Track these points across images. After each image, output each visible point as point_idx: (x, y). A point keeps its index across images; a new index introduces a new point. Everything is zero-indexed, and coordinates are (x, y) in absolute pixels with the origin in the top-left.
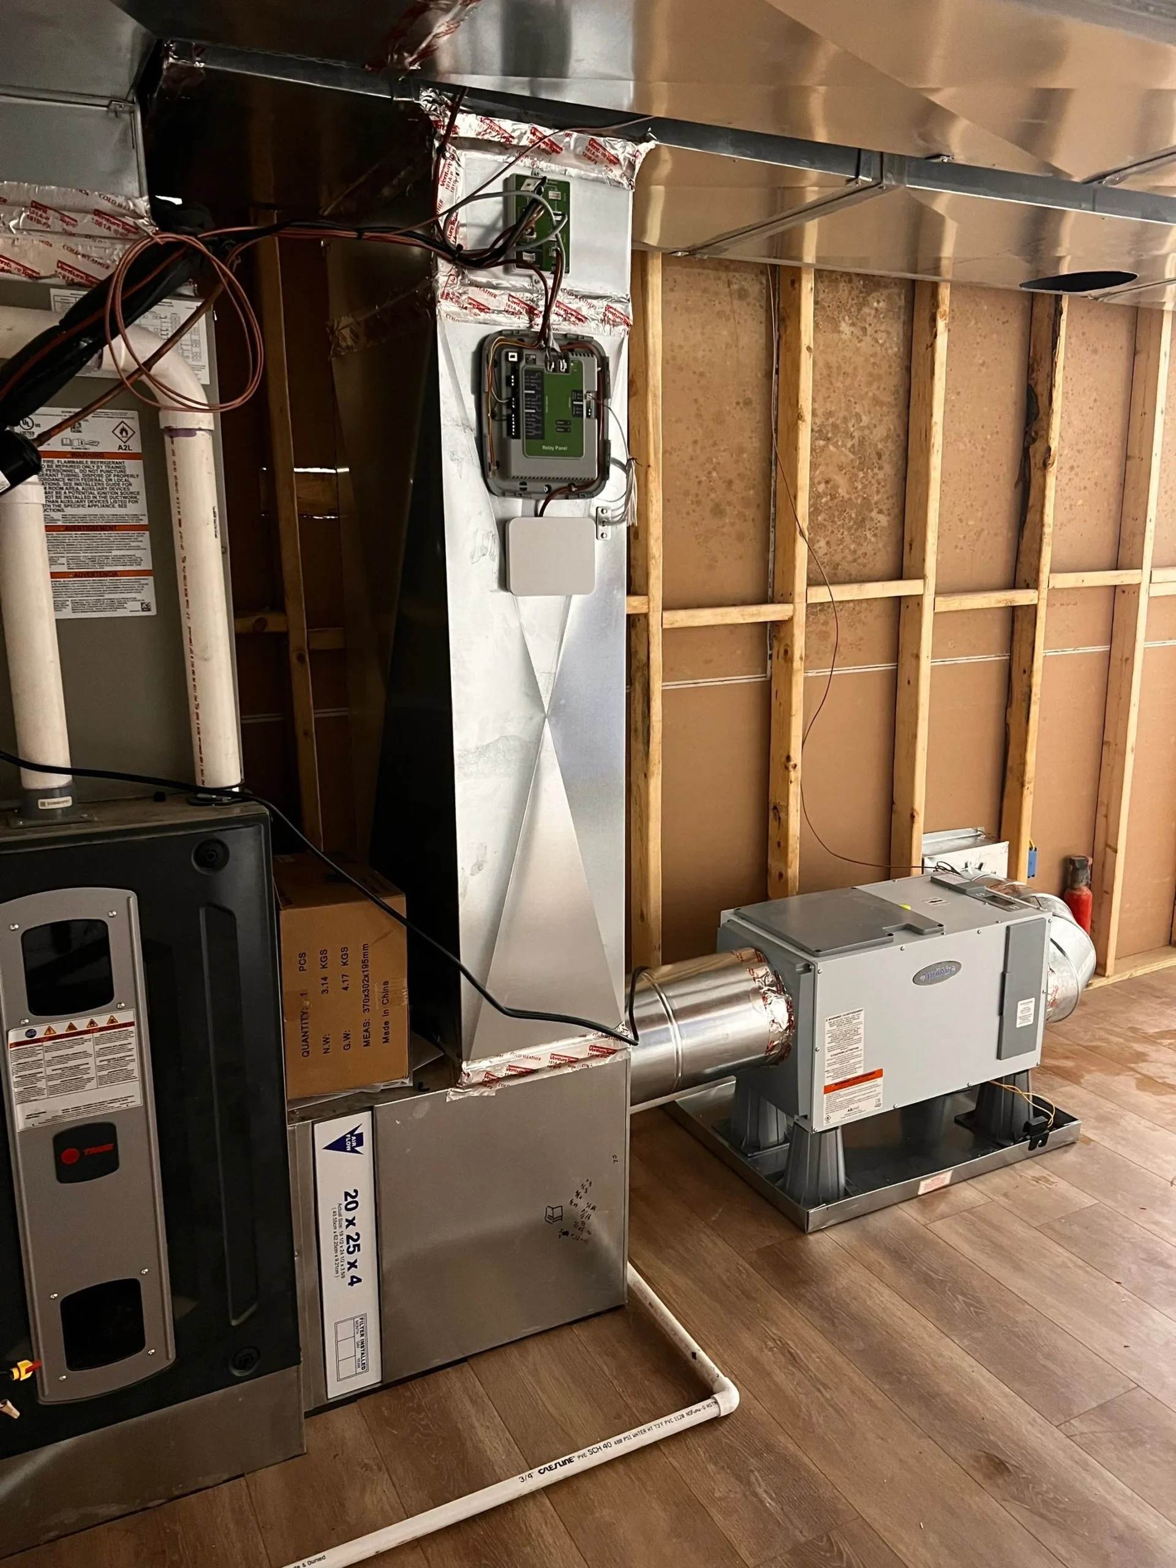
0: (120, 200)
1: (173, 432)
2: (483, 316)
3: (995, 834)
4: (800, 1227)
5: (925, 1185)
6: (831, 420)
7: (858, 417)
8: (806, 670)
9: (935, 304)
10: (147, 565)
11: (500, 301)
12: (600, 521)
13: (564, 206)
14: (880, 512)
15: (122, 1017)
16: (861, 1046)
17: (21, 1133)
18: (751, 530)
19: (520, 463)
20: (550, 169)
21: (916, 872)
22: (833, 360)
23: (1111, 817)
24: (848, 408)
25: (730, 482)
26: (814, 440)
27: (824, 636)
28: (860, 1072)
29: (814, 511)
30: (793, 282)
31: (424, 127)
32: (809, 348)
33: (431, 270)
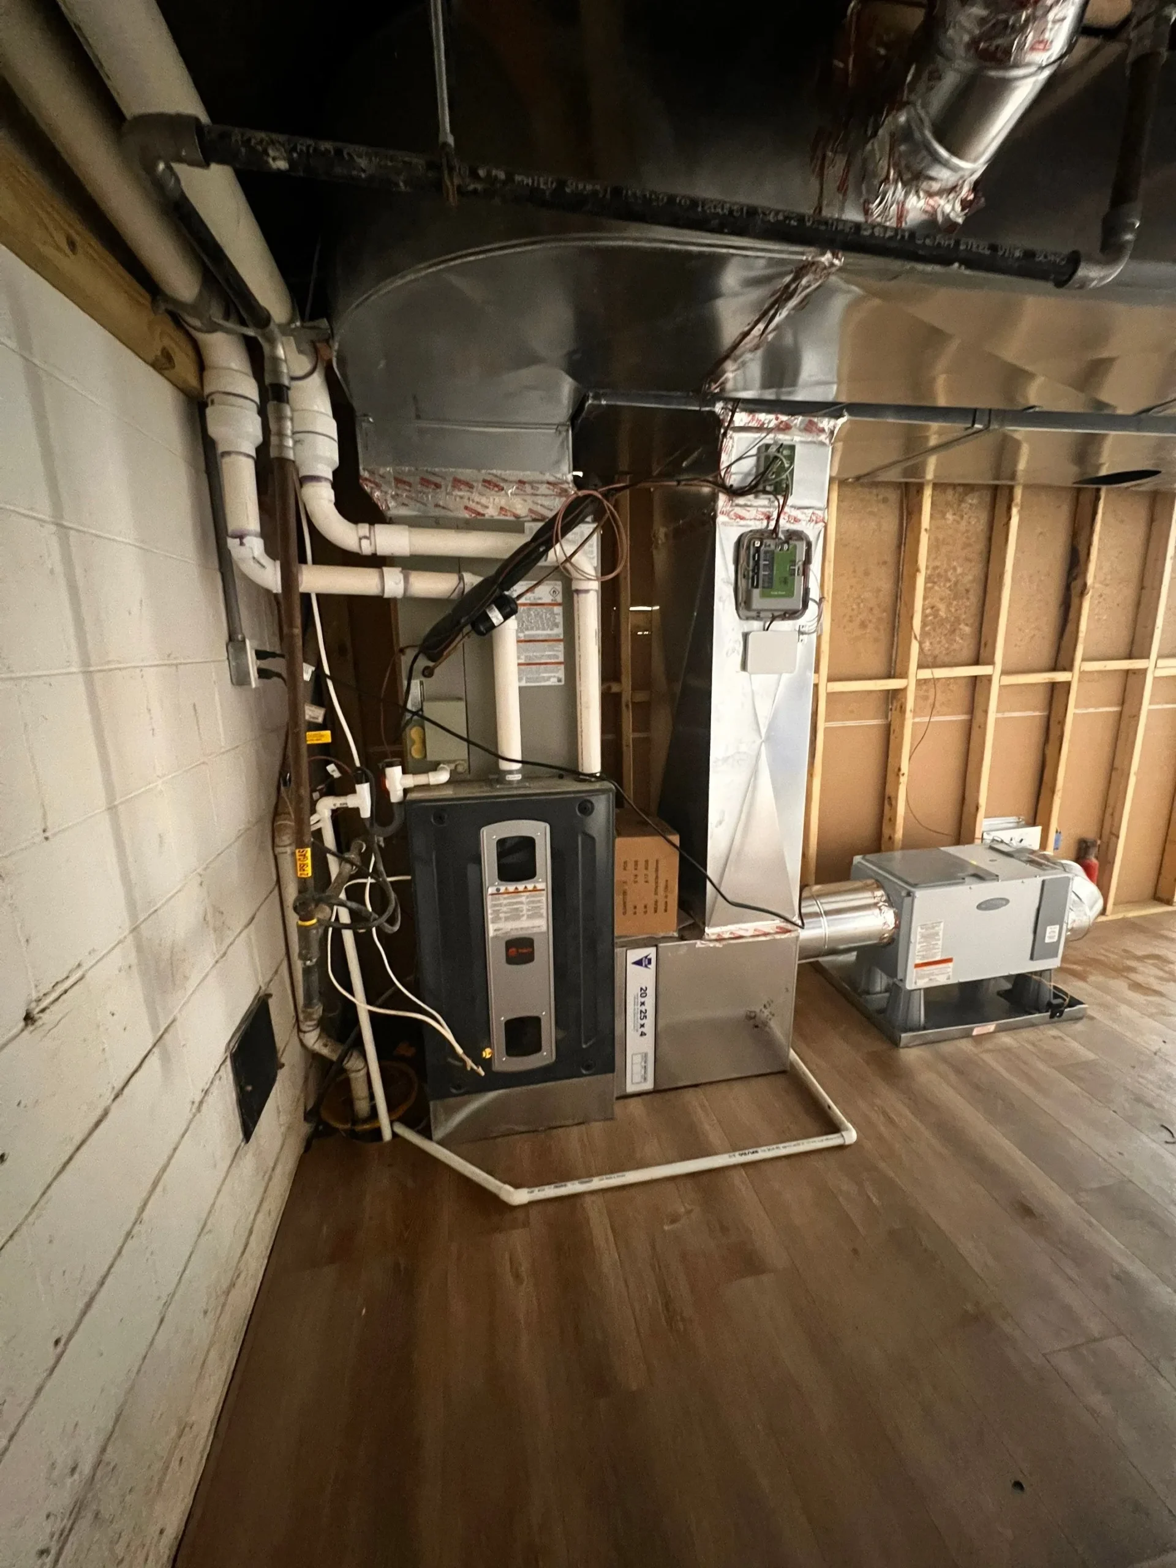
0: (559, 476)
1: (578, 591)
2: (742, 522)
3: (1031, 821)
4: (895, 1043)
5: (978, 1030)
6: (937, 572)
7: (955, 569)
8: (914, 717)
9: (1011, 499)
10: (561, 659)
11: (752, 513)
12: (801, 633)
13: (791, 459)
14: (967, 625)
15: (540, 886)
16: (940, 943)
17: (493, 938)
18: (884, 636)
19: (758, 600)
20: (785, 439)
21: (978, 842)
22: (941, 537)
23: (1116, 815)
24: (949, 564)
25: (871, 609)
26: (926, 583)
27: (926, 698)
28: (938, 958)
29: (924, 624)
30: (918, 492)
31: (715, 422)
32: (926, 530)
33: (714, 498)
